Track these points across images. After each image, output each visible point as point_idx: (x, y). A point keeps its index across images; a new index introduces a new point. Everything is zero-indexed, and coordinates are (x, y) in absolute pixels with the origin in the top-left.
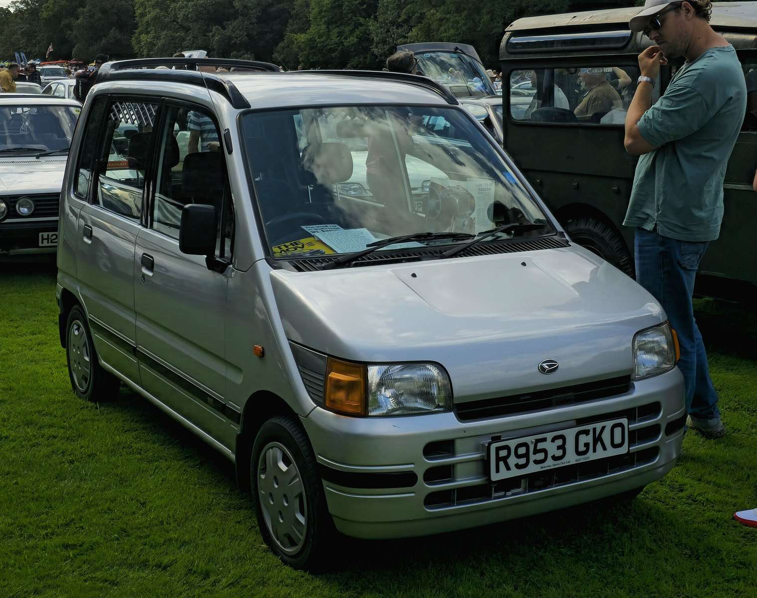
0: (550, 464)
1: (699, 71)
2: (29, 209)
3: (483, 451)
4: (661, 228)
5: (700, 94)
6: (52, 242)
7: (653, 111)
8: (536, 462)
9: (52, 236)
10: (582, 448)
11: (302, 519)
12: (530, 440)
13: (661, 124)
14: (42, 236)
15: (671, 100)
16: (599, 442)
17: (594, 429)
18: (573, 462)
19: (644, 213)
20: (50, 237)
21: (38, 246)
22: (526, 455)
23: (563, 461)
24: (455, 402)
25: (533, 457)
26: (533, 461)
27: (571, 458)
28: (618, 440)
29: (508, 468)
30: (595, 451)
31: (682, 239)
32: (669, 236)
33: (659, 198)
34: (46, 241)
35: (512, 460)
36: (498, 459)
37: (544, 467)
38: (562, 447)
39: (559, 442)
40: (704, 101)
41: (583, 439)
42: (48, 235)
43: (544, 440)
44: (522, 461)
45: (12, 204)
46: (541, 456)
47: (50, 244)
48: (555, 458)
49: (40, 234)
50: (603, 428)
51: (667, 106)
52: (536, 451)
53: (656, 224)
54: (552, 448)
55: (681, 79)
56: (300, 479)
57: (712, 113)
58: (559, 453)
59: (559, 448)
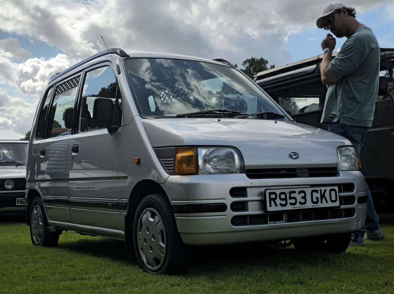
0: (298, 206)
1: (355, 37)
2: (11, 186)
3: (262, 196)
4: (342, 120)
5: (358, 48)
6: (23, 203)
7: (335, 61)
8: (291, 204)
9: (23, 200)
10: (315, 200)
11: (163, 245)
12: (286, 191)
13: (340, 66)
14: (18, 200)
15: (344, 53)
16: (324, 198)
17: (321, 190)
18: (311, 207)
19: (332, 114)
20: (22, 200)
21: (15, 206)
22: (285, 199)
23: (305, 205)
24: (246, 168)
25: (289, 201)
26: (289, 203)
27: (309, 205)
28: (333, 198)
29: (276, 205)
30: (322, 202)
31: (353, 125)
32: (346, 124)
33: (340, 105)
34: (19, 203)
35: (278, 201)
36: (271, 199)
37: (295, 208)
38: (304, 198)
39: (302, 195)
40: (360, 51)
41: (315, 195)
42: (21, 199)
43: (294, 192)
44: (284, 202)
45: (3, 183)
46: (293, 201)
47: (22, 204)
48: (301, 203)
49: (17, 199)
50: (325, 190)
51: (342, 56)
52: (290, 198)
53: (339, 119)
54: (299, 198)
55: (347, 42)
56: (161, 222)
57: (364, 57)
58: (303, 201)
59: (303, 198)
